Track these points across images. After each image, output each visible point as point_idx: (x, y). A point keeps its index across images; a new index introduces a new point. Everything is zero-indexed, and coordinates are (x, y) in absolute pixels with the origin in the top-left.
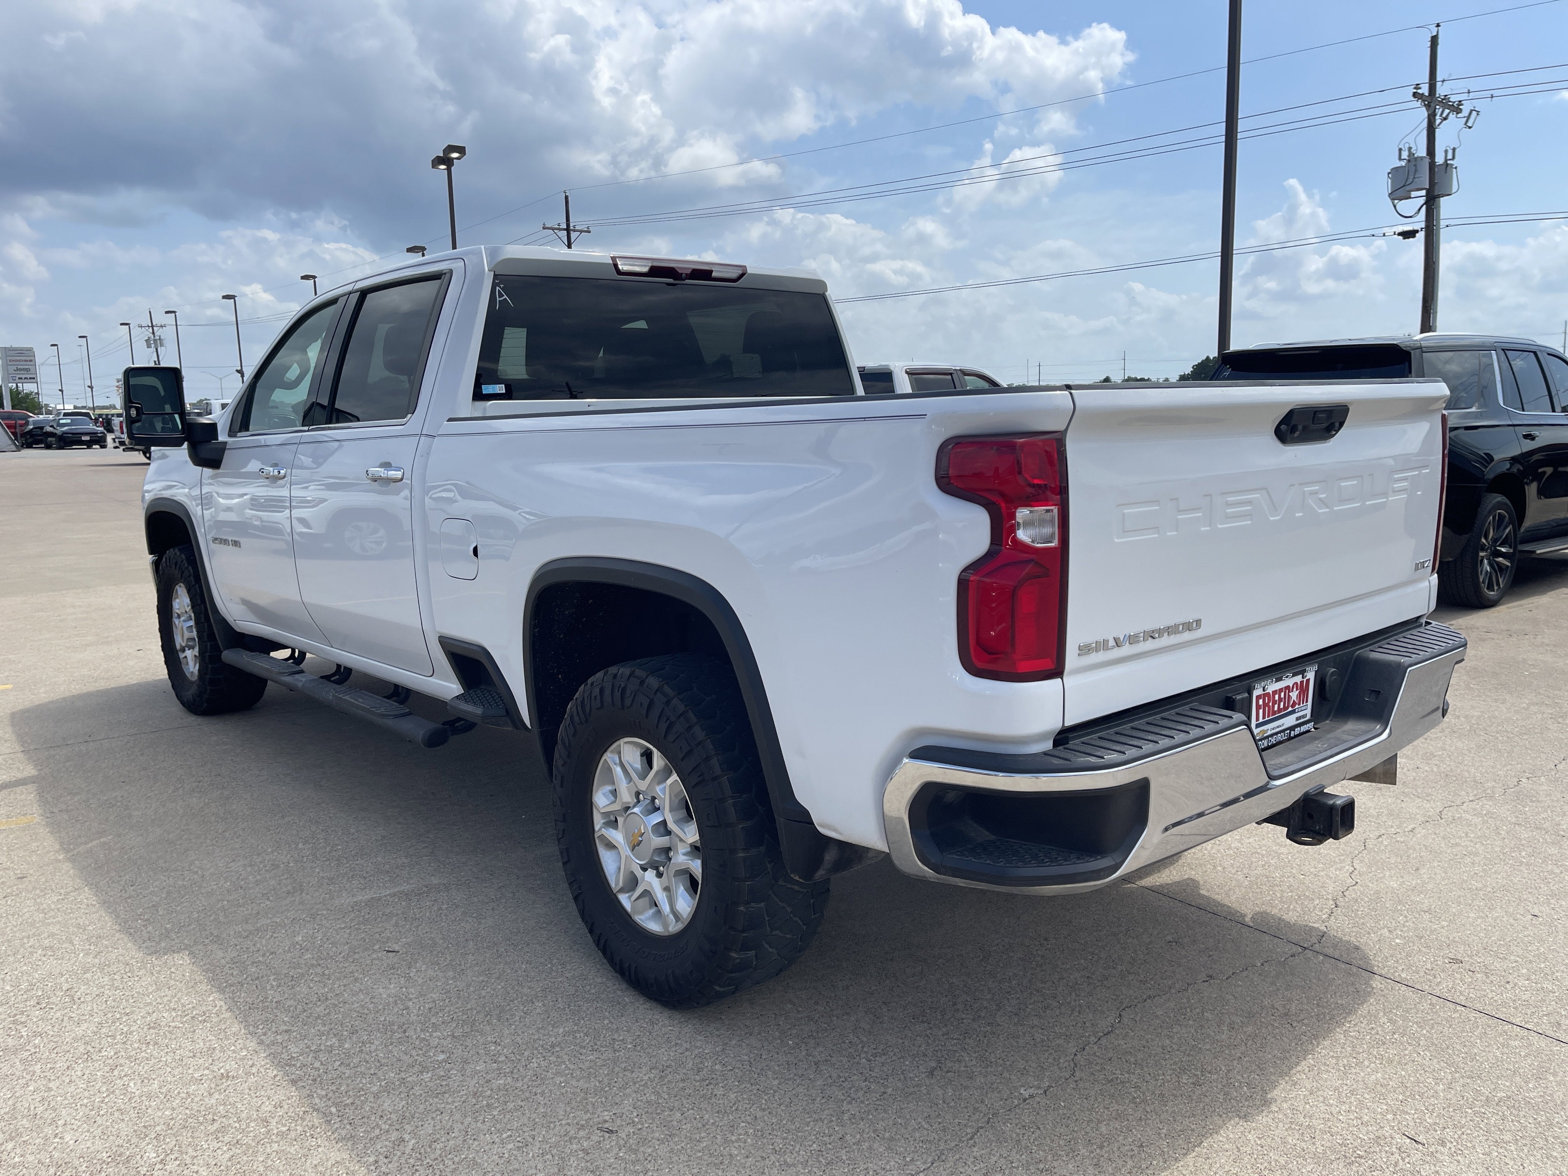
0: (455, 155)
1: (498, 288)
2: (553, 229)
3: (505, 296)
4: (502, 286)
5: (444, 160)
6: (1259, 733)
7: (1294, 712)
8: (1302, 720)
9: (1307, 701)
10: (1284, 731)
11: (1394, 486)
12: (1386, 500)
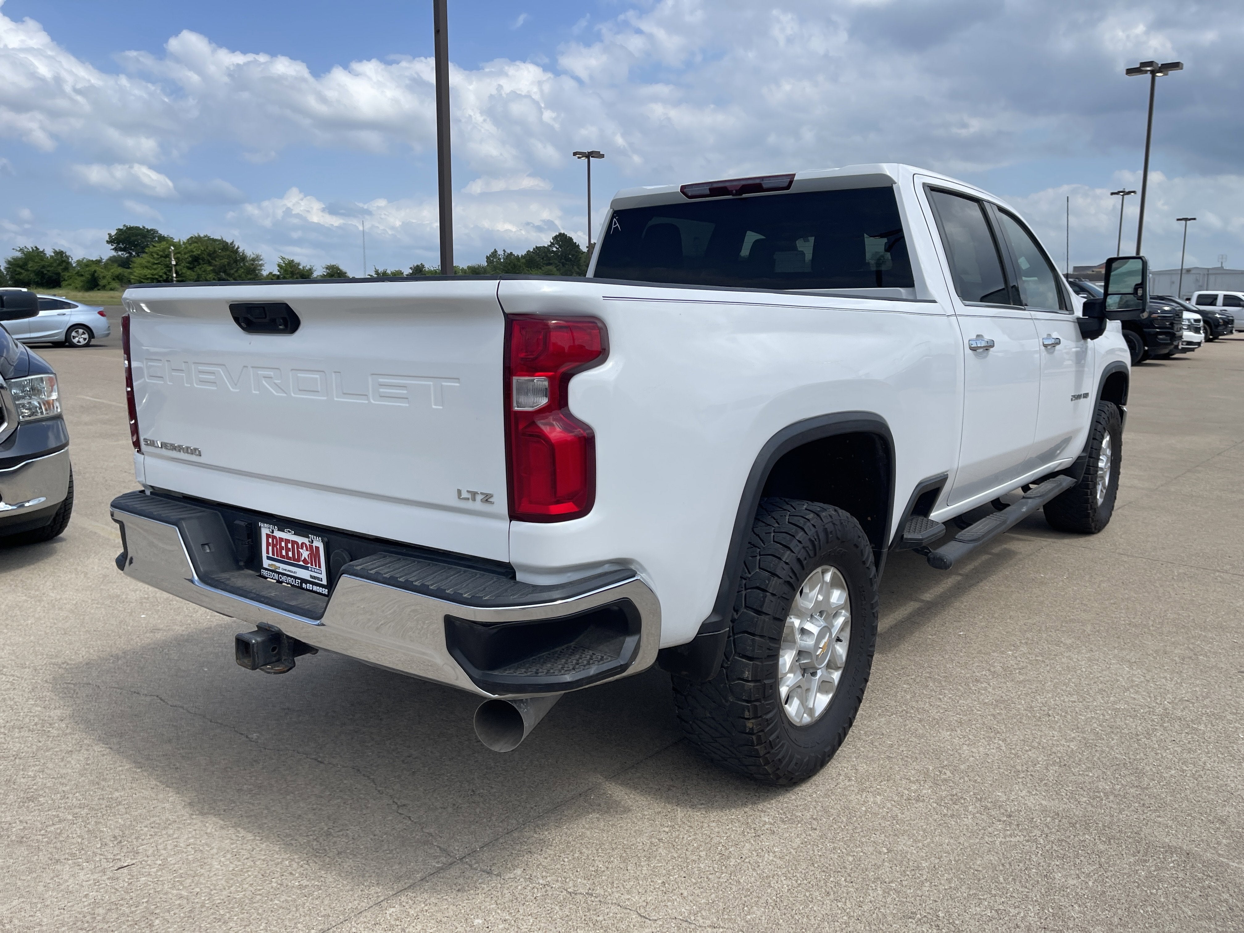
1: (614, 219)
3: (618, 224)
4: (617, 218)
6: (269, 565)
7: (307, 568)
8: (317, 581)
9: (320, 567)
10: (296, 578)
11: (381, 390)
12: (367, 402)
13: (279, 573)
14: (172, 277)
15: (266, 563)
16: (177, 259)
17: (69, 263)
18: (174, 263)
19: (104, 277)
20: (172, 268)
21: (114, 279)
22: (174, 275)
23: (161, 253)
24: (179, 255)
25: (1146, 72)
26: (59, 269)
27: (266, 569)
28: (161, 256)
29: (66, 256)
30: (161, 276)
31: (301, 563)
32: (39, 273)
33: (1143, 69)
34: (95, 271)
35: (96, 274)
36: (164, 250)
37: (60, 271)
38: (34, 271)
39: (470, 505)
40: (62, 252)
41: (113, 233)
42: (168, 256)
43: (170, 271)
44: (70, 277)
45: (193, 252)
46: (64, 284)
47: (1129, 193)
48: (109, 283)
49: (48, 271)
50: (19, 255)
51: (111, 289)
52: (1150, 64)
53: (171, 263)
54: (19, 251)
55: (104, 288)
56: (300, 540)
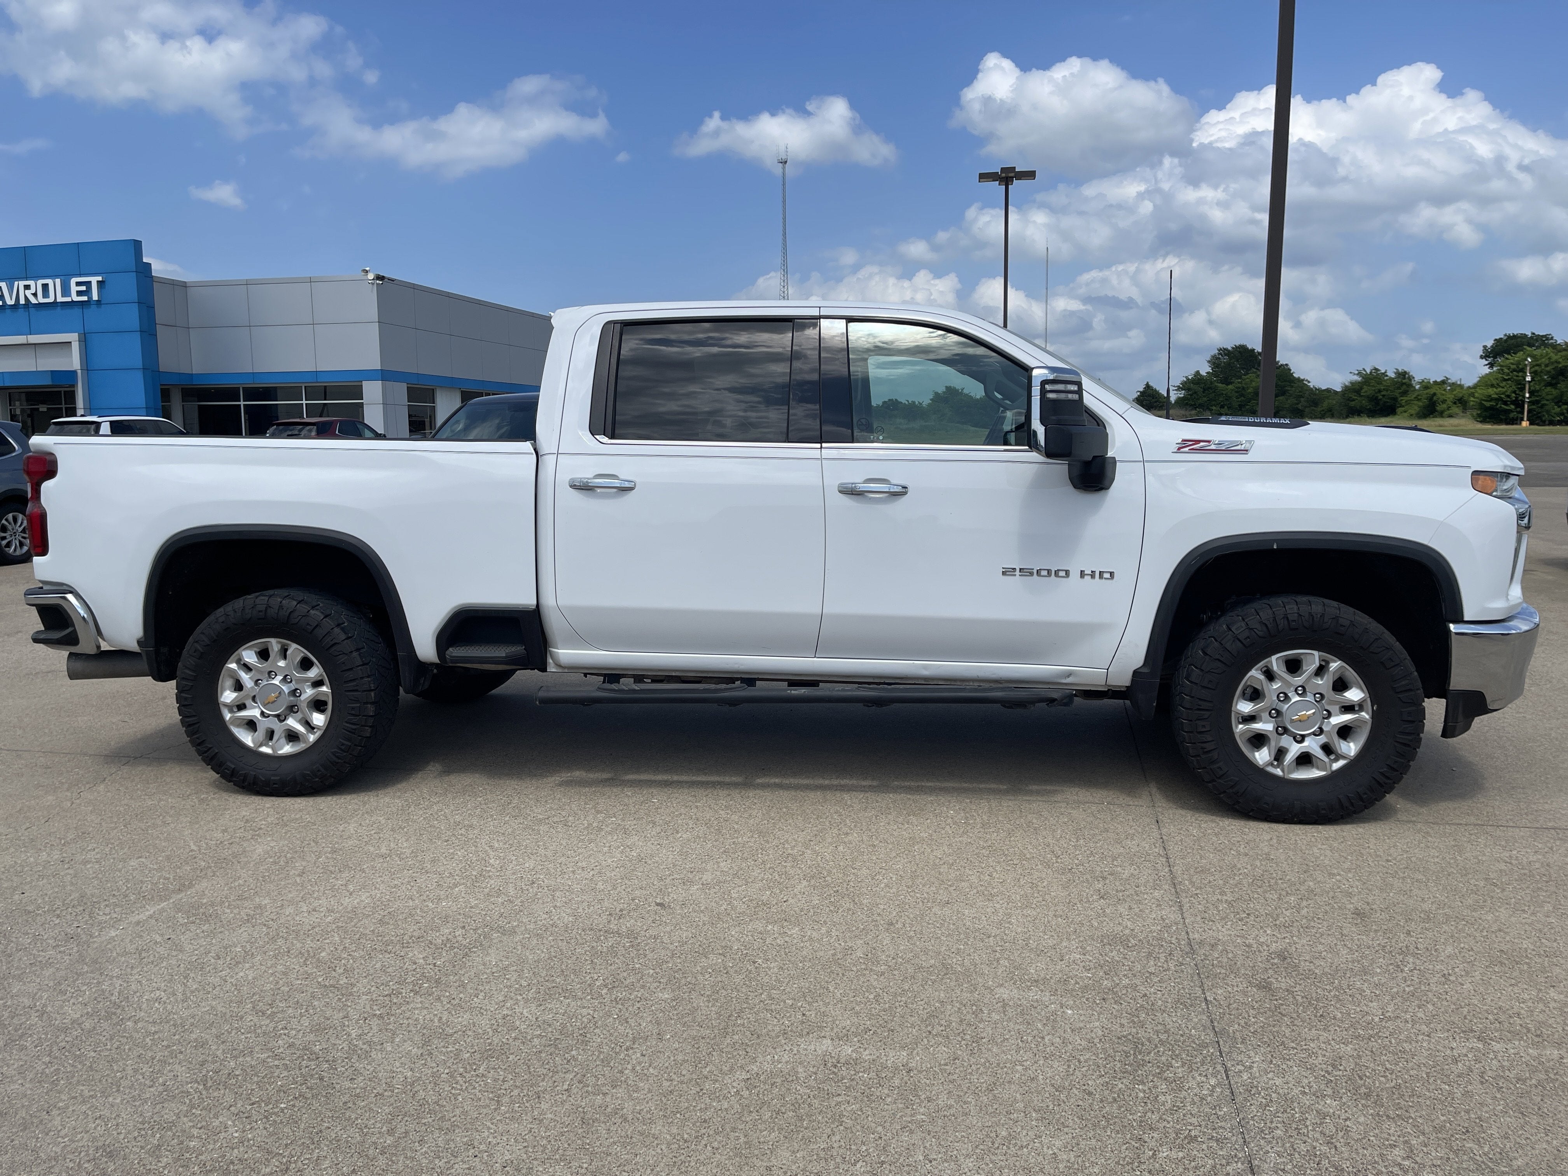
14: (1524, 397)
16: (1534, 374)
17: (1410, 385)
18: (1528, 379)
19: (1444, 401)
20: (1524, 385)
21: (1455, 403)
22: (1527, 395)
23: (1513, 367)
24: (1537, 368)
26: (1397, 393)
28: (1514, 370)
29: (1409, 377)
30: (1508, 396)
32: (1374, 399)
34: (1435, 394)
35: (1435, 398)
36: (1518, 363)
37: (1398, 395)
38: (1368, 397)
40: (1405, 372)
41: (1490, 343)
42: (1523, 370)
43: (1523, 389)
44: (1408, 403)
45: (1559, 363)
46: (1399, 410)
48: (1449, 408)
49: (1384, 396)
50: (1357, 378)
51: (1450, 416)
53: (1525, 379)
54: (1358, 374)
55: (1441, 415)
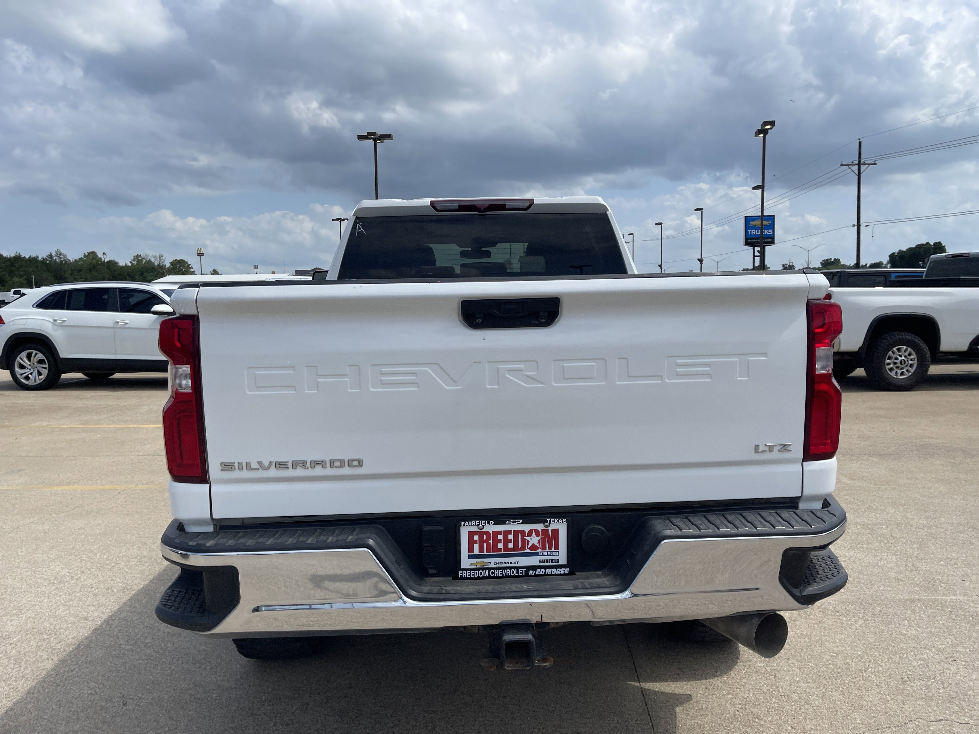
0: (768, 127)
1: (358, 225)
2: (847, 165)
3: (362, 229)
4: (360, 223)
5: (763, 131)
6: (472, 564)
7: (536, 554)
8: (550, 564)
9: (557, 547)
10: (517, 568)
11: (678, 370)
12: (660, 382)
13: (489, 569)
15: (465, 562)
25: (370, 139)
27: (466, 570)
31: (527, 551)
33: (369, 136)
39: (767, 456)
47: (344, 220)
52: (374, 134)
56: (527, 528)
